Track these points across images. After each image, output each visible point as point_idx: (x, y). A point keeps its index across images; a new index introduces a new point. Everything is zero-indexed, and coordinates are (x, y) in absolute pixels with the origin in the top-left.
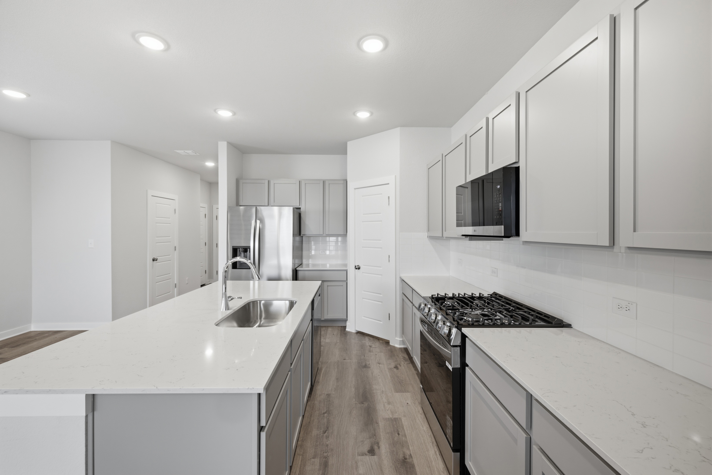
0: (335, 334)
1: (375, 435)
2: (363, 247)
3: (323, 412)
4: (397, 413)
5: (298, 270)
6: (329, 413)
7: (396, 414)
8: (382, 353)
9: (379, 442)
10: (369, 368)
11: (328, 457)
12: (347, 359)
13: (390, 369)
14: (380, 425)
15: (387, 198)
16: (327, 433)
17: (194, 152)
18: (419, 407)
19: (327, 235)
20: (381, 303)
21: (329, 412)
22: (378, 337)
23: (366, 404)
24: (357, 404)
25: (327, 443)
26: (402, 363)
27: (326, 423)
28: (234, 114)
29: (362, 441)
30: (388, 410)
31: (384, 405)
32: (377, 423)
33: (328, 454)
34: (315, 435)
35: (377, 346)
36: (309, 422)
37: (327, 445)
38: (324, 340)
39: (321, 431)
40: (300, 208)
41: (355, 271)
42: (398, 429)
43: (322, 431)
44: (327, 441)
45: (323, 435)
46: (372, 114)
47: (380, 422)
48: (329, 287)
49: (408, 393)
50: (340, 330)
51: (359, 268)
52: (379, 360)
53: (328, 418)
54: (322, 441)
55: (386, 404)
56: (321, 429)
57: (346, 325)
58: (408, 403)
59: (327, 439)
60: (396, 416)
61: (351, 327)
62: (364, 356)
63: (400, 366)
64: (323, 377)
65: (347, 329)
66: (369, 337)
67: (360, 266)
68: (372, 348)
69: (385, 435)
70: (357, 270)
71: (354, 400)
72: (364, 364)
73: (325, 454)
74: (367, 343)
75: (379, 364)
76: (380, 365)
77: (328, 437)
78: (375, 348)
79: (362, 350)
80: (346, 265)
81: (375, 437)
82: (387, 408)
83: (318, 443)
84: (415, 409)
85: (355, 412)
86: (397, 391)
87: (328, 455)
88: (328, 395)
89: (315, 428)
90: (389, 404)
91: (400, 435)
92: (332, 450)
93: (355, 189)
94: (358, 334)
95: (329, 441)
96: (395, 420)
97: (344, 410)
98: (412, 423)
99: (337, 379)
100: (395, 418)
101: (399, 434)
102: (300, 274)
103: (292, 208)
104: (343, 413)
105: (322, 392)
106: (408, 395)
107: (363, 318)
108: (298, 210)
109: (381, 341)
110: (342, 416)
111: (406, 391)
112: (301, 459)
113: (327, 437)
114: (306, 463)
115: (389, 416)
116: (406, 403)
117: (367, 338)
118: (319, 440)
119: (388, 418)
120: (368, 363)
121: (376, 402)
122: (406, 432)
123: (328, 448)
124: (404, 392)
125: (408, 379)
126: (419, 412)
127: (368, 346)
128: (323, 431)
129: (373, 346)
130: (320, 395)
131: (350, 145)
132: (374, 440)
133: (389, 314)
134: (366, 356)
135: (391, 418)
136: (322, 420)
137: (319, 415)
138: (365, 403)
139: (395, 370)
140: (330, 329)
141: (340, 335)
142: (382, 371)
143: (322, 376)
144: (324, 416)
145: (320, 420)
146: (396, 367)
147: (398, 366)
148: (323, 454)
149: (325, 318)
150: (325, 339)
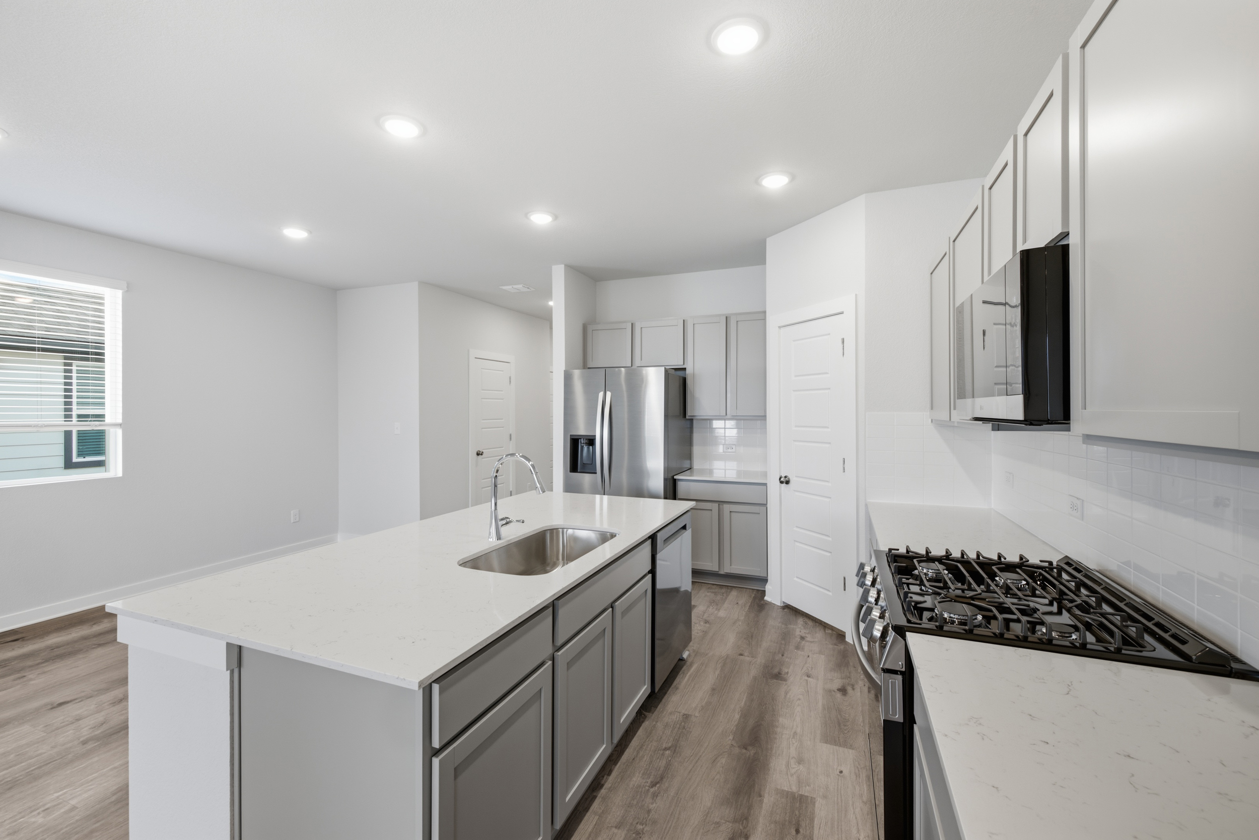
0: (740, 603)
1: (746, 819)
2: (794, 441)
3: (664, 746)
4: (809, 786)
5: (678, 479)
6: (675, 751)
7: (807, 787)
8: (823, 657)
9: (750, 836)
10: (785, 680)
11: (643, 833)
12: (746, 654)
13: (829, 692)
14: (766, 800)
15: (840, 342)
16: (656, 788)
17: (526, 286)
18: (865, 786)
19: (733, 416)
20: (828, 554)
21: (676, 748)
22: (825, 623)
23: (752, 752)
24: (735, 746)
25: (651, 806)
26: (861, 683)
27: (662, 769)
28: (556, 217)
29: (718, 823)
30: (792, 775)
31: (788, 765)
32: (760, 796)
33: (643, 829)
34: (634, 786)
35: (816, 640)
36: (633, 759)
37: (649, 811)
38: (716, 612)
39: (647, 781)
40: (685, 369)
41: (780, 487)
42: (799, 821)
43: (649, 781)
44: (652, 804)
45: (648, 790)
46: (793, 178)
47: (766, 795)
48: (732, 514)
49: (851, 751)
50: (754, 597)
51: (787, 482)
52: (810, 669)
53: (669, 759)
54: (643, 801)
55: (792, 762)
56: (649, 778)
57: (765, 588)
58: (841, 772)
59: (653, 799)
60: (806, 791)
61: (774, 595)
62: (783, 655)
63: (853, 689)
64: (688, 680)
65: (766, 598)
66: (807, 620)
67: (789, 479)
68: (803, 642)
69: (768, 825)
70: (784, 485)
71: (731, 737)
72: (776, 671)
73: (640, 827)
74: (798, 630)
75: (808, 676)
76: (809, 679)
77: (657, 796)
78: (811, 642)
79: (783, 642)
80: (765, 474)
81: (745, 821)
82: (793, 771)
83: (635, 802)
84: (855, 788)
85: (723, 761)
86: (829, 739)
87: (645, 829)
88: (685, 716)
89: (639, 773)
90: (799, 763)
91: (799, 835)
92: (654, 822)
93: (780, 327)
94: (785, 610)
95: (656, 803)
96: (800, 799)
97: (704, 752)
98: (836, 815)
99: (713, 689)
100: (801, 796)
101: (797, 831)
102: (682, 487)
103: (663, 369)
104: (700, 756)
105: (675, 709)
106: (849, 755)
107: (795, 579)
108: (680, 373)
109: (830, 631)
110: (697, 762)
111: (845, 744)
112: (594, 823)
113: (655, 795)
114: (600, 831)
115: (791, 789)
116: (838, 771)
117: (801, 621)
118: (639, 797)
119: (788, 792)
120: (785, 670)
121: (774, 751)
122: (816, 832)
123: (649, 816)
124: (840, 746)
125: (861, 719)
126: (861, 796)
127: (799, 637)
128: (652, 782)
129: (809, 638)
130: (671, 714)
131: (772, 245)
132: (741, 827)
133: (845, 578)
134: (785, 655)
135: (793, 794)
136: (659, 760)
137: (656, 751)
138: (750, 748)
139: (839, 695)
140: (734, 593)
141: (750, 606)
142: (808, 691)
143: (687, 677)
144: (663, 754)
145: (654, 759)
146: (843, 691)
147: (849, 689)
148: (635, 827)
149: (725, 571)
150: (719, 610)
